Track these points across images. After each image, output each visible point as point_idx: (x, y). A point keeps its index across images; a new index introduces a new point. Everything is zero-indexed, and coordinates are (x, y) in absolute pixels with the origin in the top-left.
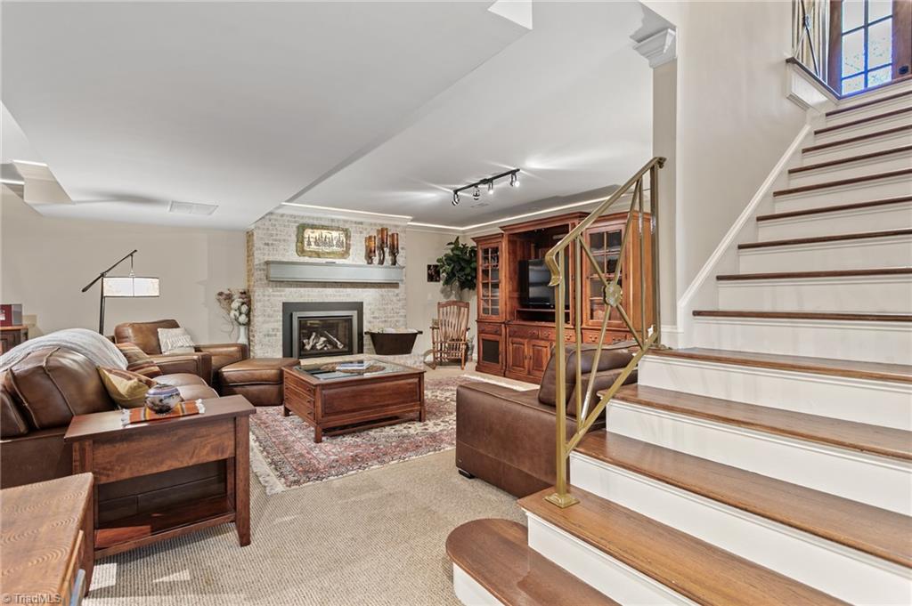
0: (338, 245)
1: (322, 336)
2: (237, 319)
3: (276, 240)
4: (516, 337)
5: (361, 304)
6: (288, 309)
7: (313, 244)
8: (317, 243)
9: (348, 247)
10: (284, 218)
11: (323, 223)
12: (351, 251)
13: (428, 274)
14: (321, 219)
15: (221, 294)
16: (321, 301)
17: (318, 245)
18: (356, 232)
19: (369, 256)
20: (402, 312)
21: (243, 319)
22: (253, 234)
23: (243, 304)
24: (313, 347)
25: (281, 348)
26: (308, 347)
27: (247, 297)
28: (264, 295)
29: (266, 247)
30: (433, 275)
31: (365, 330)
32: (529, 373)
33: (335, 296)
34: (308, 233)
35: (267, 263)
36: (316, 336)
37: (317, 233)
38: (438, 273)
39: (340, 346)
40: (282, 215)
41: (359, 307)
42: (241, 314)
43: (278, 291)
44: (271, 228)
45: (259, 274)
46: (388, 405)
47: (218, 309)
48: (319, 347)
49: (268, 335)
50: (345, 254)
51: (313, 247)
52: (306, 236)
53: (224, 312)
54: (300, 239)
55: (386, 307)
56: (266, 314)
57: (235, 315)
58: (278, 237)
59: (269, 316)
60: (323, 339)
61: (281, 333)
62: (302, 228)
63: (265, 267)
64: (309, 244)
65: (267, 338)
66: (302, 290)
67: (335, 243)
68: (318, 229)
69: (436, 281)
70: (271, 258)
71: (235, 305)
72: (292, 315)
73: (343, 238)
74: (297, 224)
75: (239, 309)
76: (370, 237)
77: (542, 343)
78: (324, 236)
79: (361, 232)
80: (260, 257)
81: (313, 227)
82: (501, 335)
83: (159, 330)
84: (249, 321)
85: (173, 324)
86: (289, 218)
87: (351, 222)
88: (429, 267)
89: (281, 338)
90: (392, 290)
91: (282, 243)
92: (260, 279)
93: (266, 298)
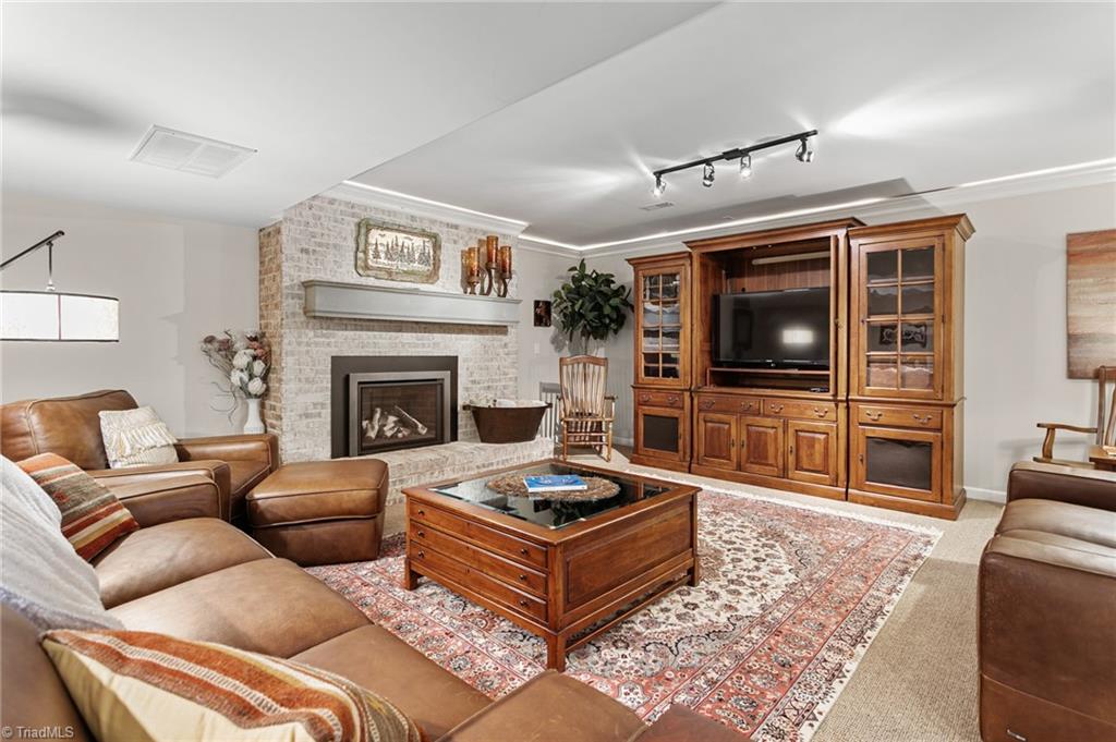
0: (421, 261)
1: (390, 414)
2: (243, 388)
3: (320, 245)
4: (715, 411)
5: (455, 359)
6: (342, 369)
7: (382, 255)
8: (389, 256)
9: (436, 266)
10: (335, 207)
11: (398, 221)
12: (441, 272)
13: (536, 314)
14: (395, 213)
15: (210, 340)
16: (395, 354)
17: (391, 259)
18: (448, 240)
19: (469, 280)
20: (512, 373)
21: (256, 386)
22: (278, 231)
23: (255, 358)
24: (380, 434)
25: (330, 438)
26: (372, 434)
27: (263, 348)
28: (299, 344)
29: (304, 256)
30: (542, 316)
31: (460, 403)
32: (739, 467)
33: (416, 346)
34: (375, 235)
35: (307, 285)
36: (382, 414)
37: (390, 237)
38: (548, 313)
39: (422, 430)
40: (332, 201)
41: (451, 363)
42: (251, 377)
43: (323, 336)
44: (312, 221)
45: (292, 305)
46: (653, 565)
47: (207, 370)
48: (389, 434)
49: (307, 416)
50: (432, 276)
51: (383, 262)
52: (372, 240)
53: (218, 375)
54: (361, 246)
55: (489, 364)
56: (302, 377)
57: (241, 379)
58: (324, 240)
59: (307, 380)
60: (392, 419)
61: (329, 410)
62: (365, 227)
63: (302, 292)
64: (377, 256)
65: (305, 421)
66: (364, 334)
67: (417, 256)
68: (392, 230)
69: (546, 325)
70: (312, 276)
71: (241, 359)
72: (347, 379)
73: (429, 249)
74: (357, 220)
75: (249, 367)
76: (471, 250)
77: (768, 422)
78: (400, 244)
79: (455, 242)
80: (293, 272)
81: (384, 227)
82: (683, 408)
83: (101, 414)
84: (268, 389)
85: (124, 402)
86: (342, 208)
87: (441, 223)
88: (537, 303)
89: (329, 419)
90: (500, 337)
91: (332, 251)
92: (294, 314)
93: (303, 348)
